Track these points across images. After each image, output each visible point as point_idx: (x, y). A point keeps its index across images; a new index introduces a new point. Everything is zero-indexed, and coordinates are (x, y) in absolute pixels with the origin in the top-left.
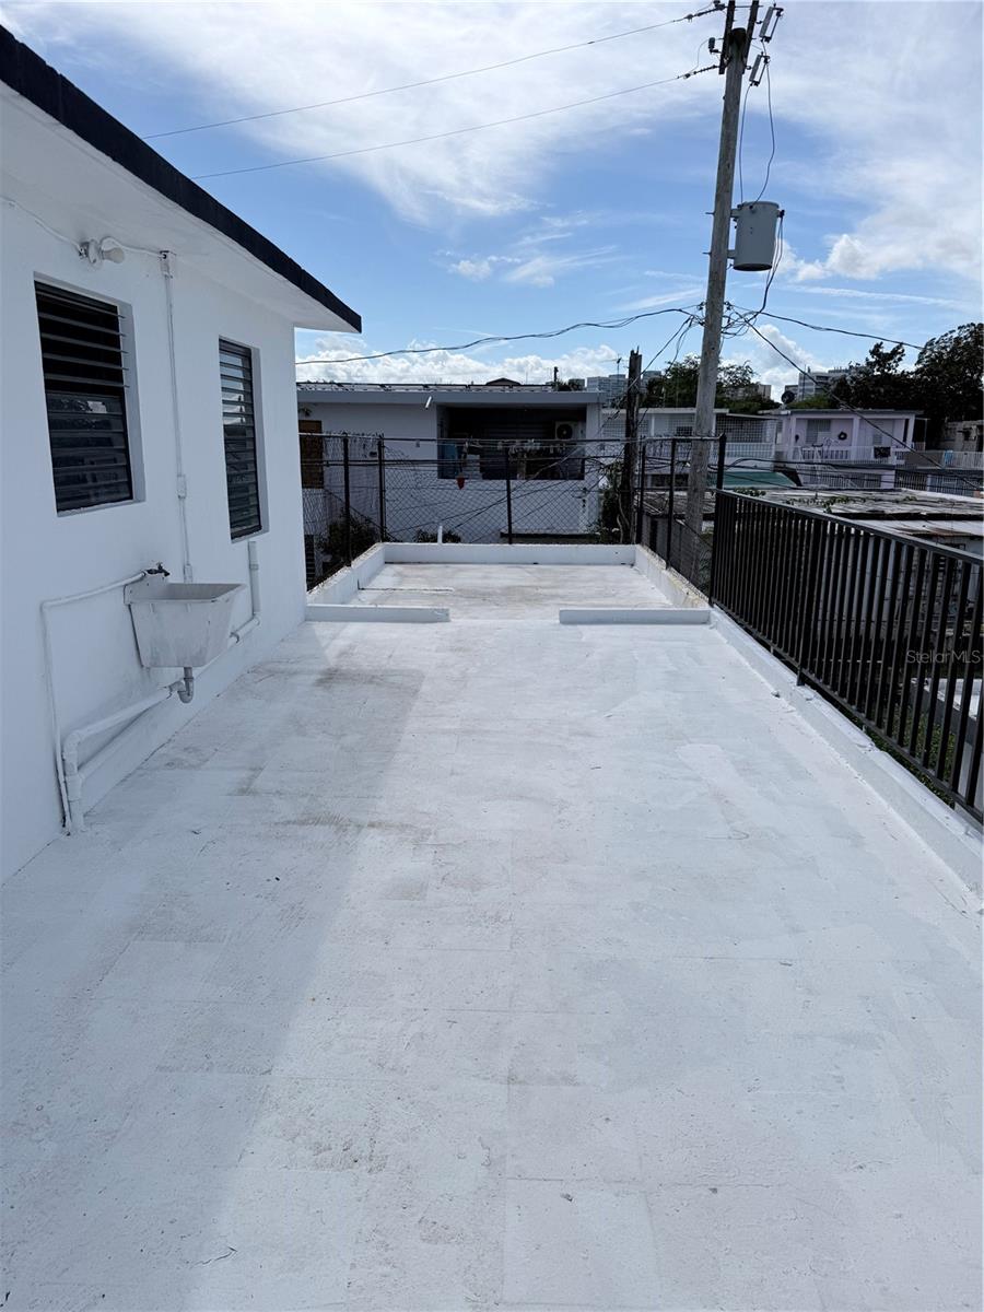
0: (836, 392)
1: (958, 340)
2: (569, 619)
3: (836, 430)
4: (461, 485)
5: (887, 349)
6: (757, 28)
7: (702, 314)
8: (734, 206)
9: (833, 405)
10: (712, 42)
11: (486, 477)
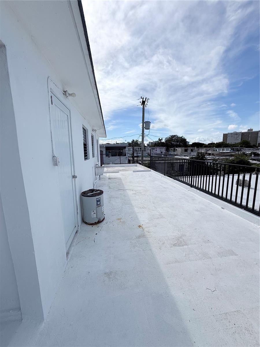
0: (155, 144)
1: (169, 138)
2: (134, 172)
3: (155, 149)
4: (109, 157)
5: (160, 139)
6: (146, 101)
7: (141, 135)
8: (145, 122)
9: (155, 146)
10: (140, 102)
11: (112, 156)
